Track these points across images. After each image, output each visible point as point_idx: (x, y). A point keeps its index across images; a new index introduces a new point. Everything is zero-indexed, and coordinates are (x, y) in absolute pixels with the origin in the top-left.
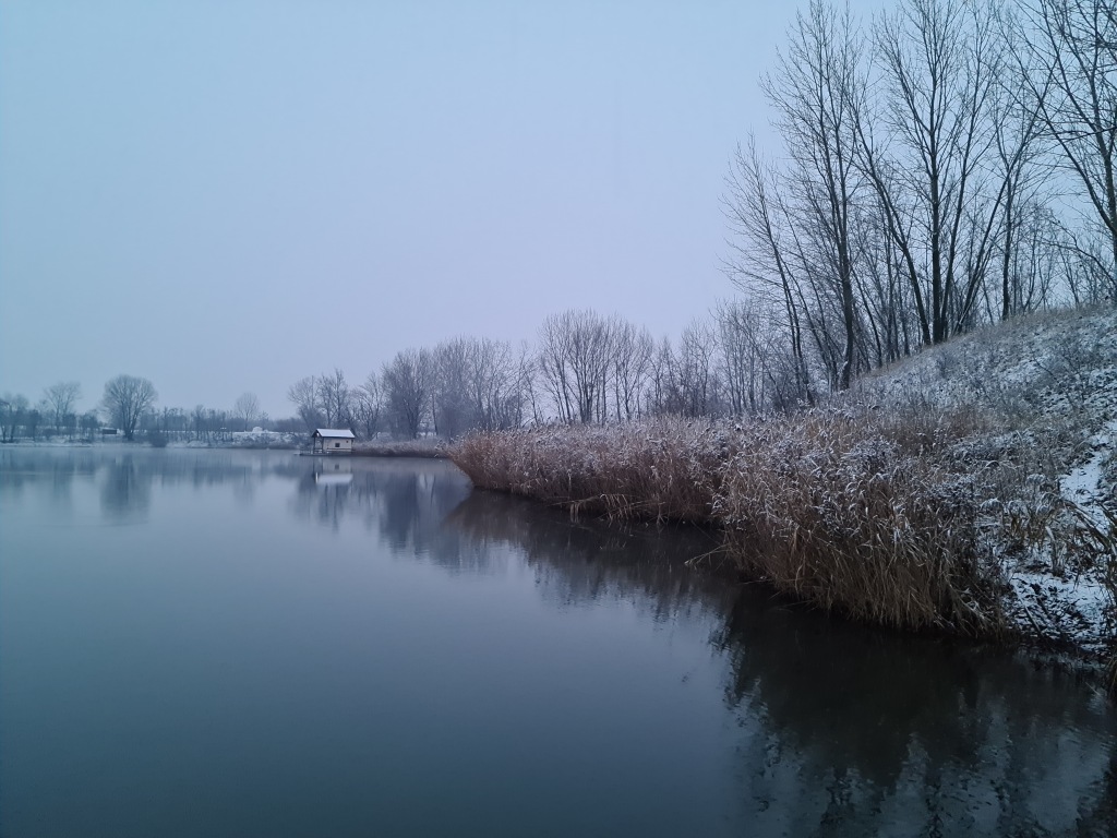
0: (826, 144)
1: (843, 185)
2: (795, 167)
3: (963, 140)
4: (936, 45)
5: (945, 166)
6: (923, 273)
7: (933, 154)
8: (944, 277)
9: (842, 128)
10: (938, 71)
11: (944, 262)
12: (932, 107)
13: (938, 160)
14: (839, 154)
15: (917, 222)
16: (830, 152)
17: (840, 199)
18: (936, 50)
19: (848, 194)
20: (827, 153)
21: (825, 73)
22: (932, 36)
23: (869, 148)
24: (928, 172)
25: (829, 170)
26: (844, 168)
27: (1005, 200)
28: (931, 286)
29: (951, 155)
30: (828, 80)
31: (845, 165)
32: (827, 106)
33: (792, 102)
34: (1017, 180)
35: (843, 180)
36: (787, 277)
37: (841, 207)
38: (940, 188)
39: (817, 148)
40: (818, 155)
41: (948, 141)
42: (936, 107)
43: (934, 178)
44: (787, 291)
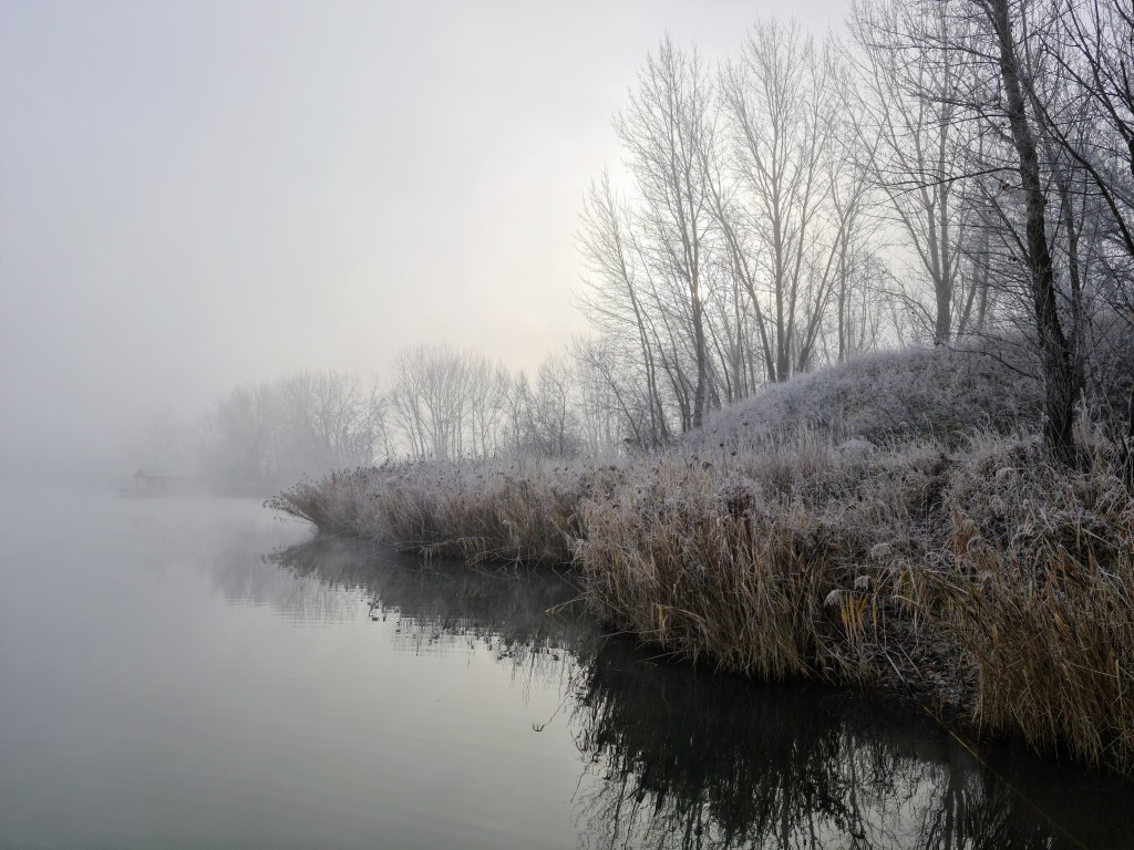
0: (677, 186)
1: (694, 226)
2: (648, 208)
3: (802, 189)
4: (777, 96)
5: (786, 213)
6: (768, 315)
7: (776, 201)
8: (786, 320)
9: (692, 172)
10: (780, 123)
11: (786, 305)
12: (774, 156)
13: (780, 207)
14: (690, 197)
15: (762, 266)
16: (682, 194)
17: (691, 240)
18: (777, 102)
19: (699, 235)
20: (678, 195)
21: (675, 117)
22: (774, 89)
23: (717, 192)
24: (771, 218)
25: (681, 212)
26: (695, 211)
27: (839, 249)
28: (776, 329)
29: (791, 204)
30: (678, 124)
31: (695, 208)
32: (678, 149)
33: (645, 144)
34: (850, 229)
35: (694, 221)
36: (642, 316)
37: (692, 248)
38: (782, 235)
39: (669, 190)
40: (671, 198)
41: (788, 190)
42: (777, 158)
43: (777, 224)
44: (642, 328)
